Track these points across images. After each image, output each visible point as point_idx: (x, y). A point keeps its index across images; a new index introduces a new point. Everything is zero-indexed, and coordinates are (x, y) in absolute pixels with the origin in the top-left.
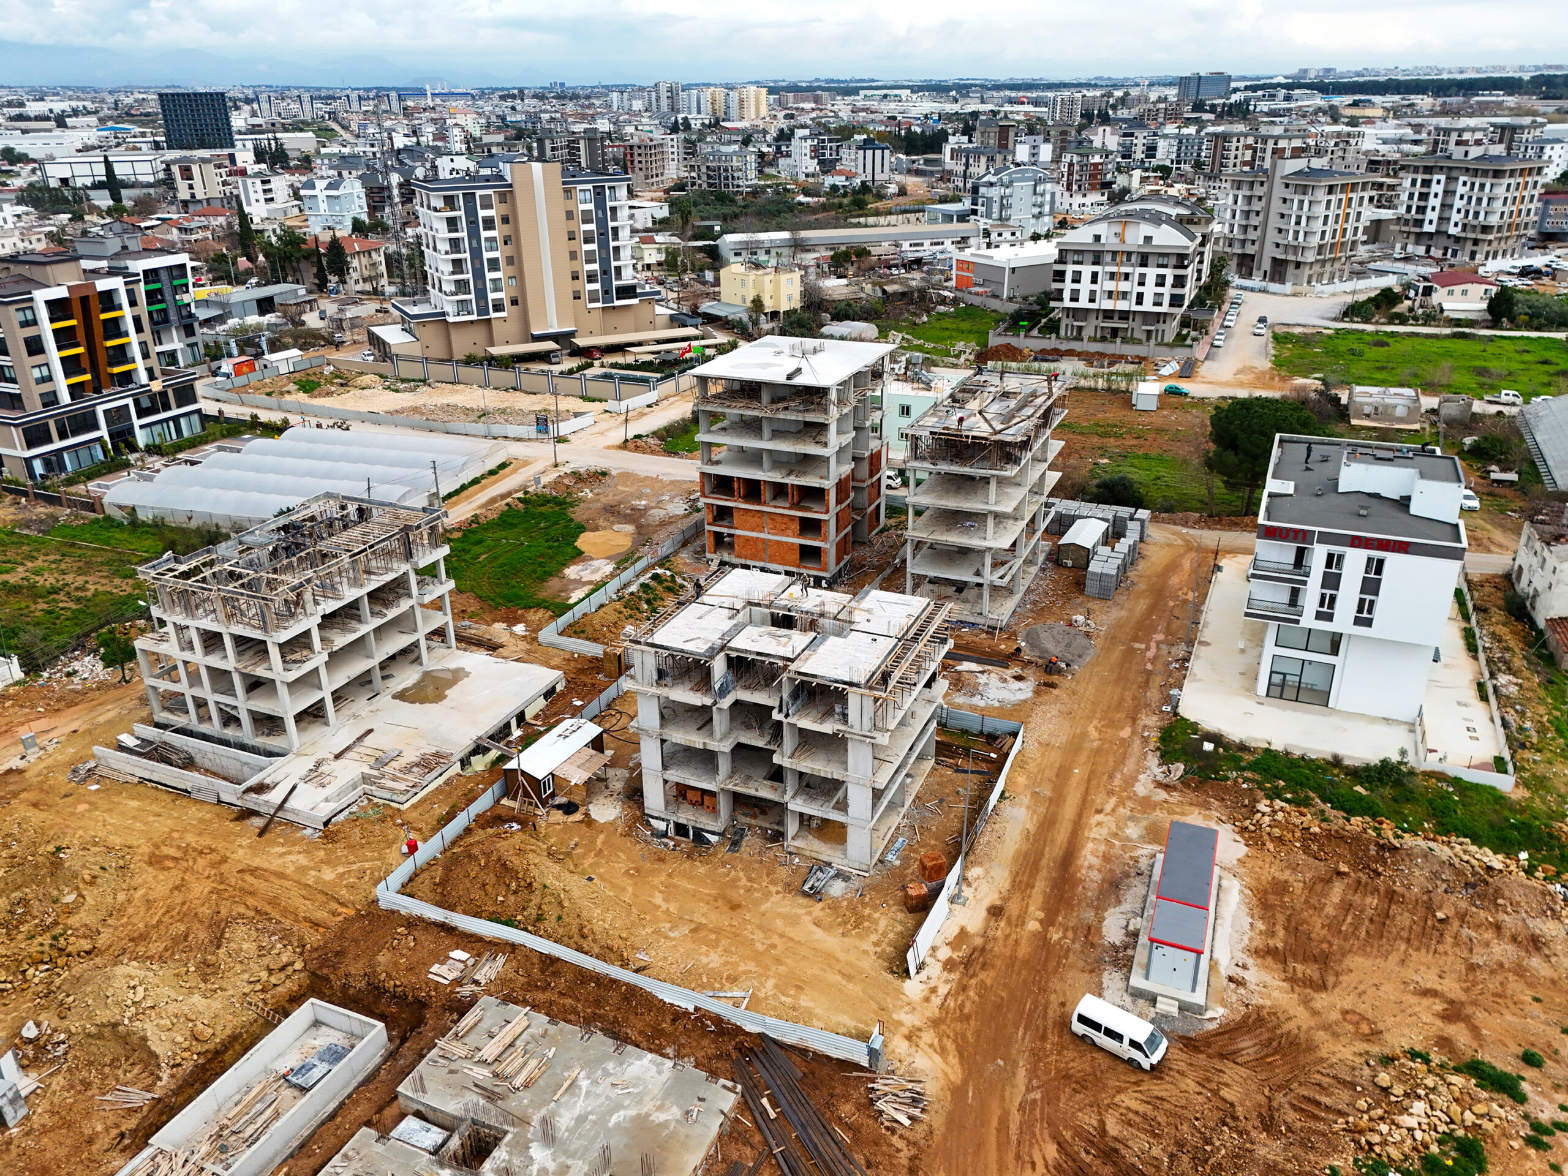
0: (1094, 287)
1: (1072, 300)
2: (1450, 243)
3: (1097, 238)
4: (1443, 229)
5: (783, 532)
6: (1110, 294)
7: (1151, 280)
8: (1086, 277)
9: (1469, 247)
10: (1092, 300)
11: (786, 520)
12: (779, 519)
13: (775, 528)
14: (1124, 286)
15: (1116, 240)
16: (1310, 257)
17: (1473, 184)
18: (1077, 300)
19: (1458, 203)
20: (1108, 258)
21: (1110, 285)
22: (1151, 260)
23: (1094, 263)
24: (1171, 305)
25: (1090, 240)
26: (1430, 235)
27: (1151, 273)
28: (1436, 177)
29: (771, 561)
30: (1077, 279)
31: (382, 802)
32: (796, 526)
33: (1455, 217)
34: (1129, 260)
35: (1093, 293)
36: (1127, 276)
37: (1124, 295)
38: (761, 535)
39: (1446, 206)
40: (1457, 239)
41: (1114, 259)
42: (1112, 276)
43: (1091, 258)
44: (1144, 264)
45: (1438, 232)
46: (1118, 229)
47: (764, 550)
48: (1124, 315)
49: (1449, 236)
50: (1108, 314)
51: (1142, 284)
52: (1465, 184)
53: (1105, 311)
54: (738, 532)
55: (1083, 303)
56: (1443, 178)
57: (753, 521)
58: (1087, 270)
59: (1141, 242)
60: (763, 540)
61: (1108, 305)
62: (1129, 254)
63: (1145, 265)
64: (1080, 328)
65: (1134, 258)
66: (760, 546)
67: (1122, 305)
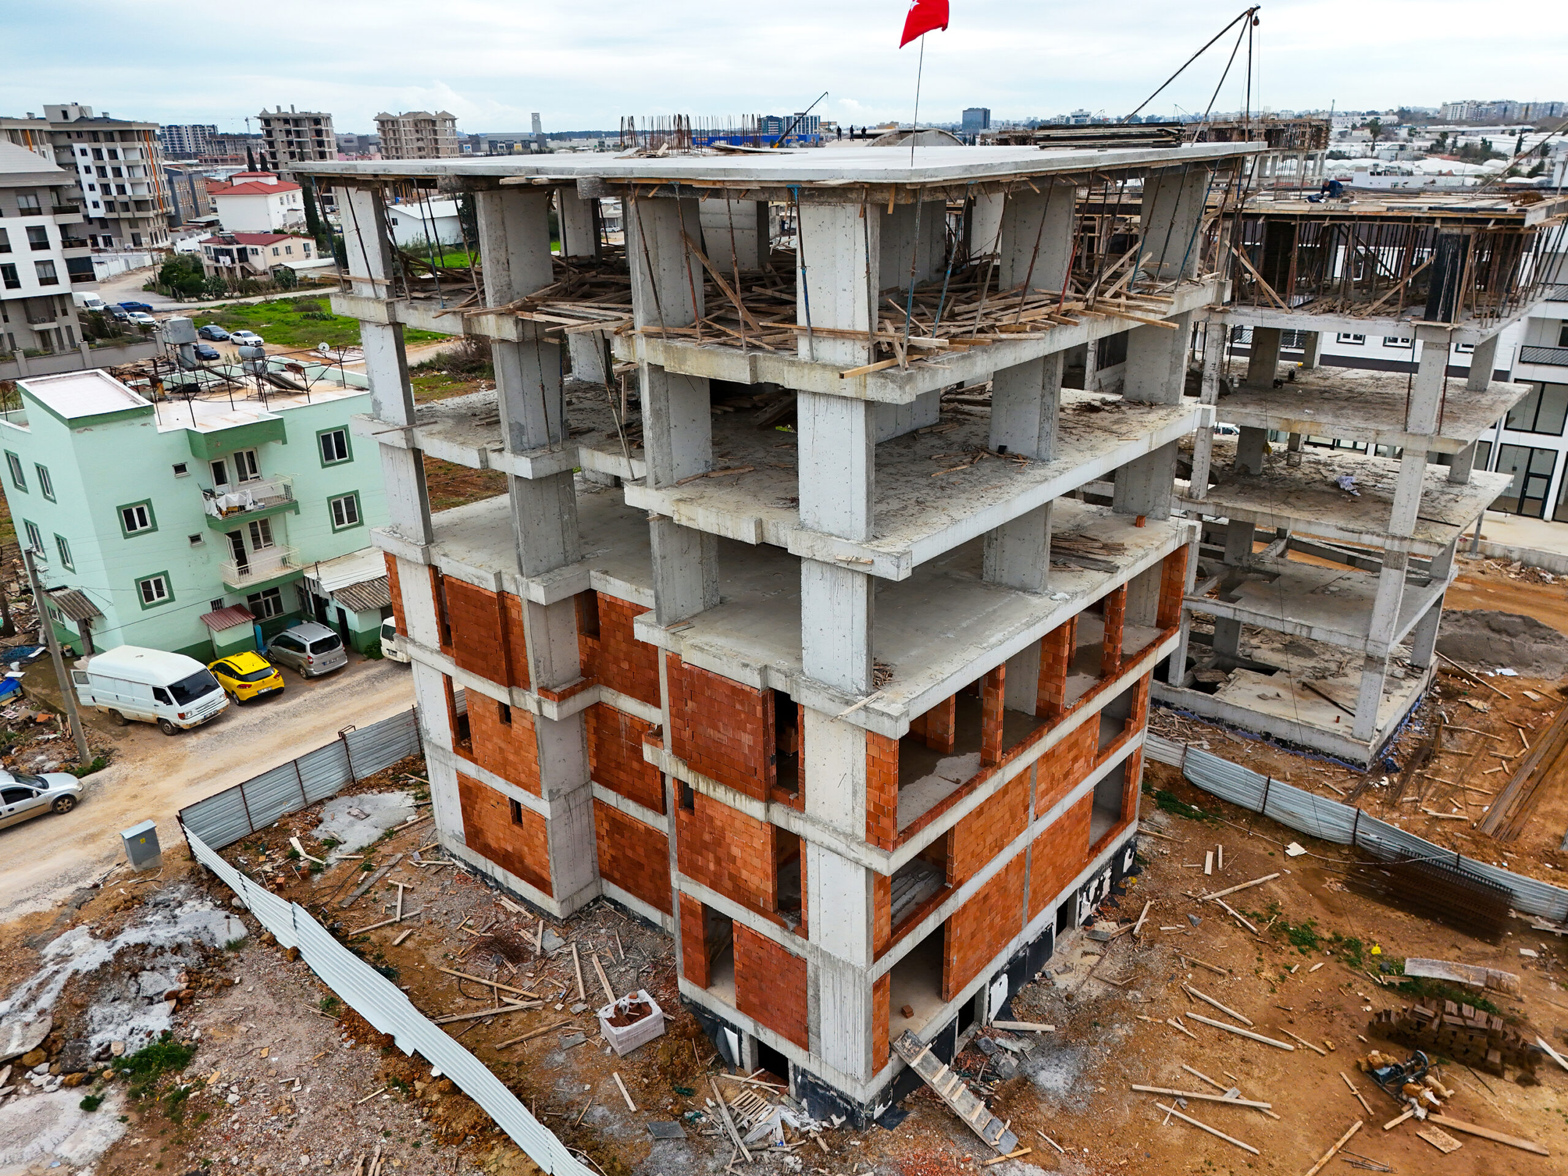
2: (95, 229)
7: (18, 240)
17: (98, 153)
19: (87, 178)
27: (13, 226)
33: (92, 196)
38: (1019, 845)
40: (103, 221)
49: (91, 220)
52: (84, 152)
60: (1019, 860)
66: (1014, 883)
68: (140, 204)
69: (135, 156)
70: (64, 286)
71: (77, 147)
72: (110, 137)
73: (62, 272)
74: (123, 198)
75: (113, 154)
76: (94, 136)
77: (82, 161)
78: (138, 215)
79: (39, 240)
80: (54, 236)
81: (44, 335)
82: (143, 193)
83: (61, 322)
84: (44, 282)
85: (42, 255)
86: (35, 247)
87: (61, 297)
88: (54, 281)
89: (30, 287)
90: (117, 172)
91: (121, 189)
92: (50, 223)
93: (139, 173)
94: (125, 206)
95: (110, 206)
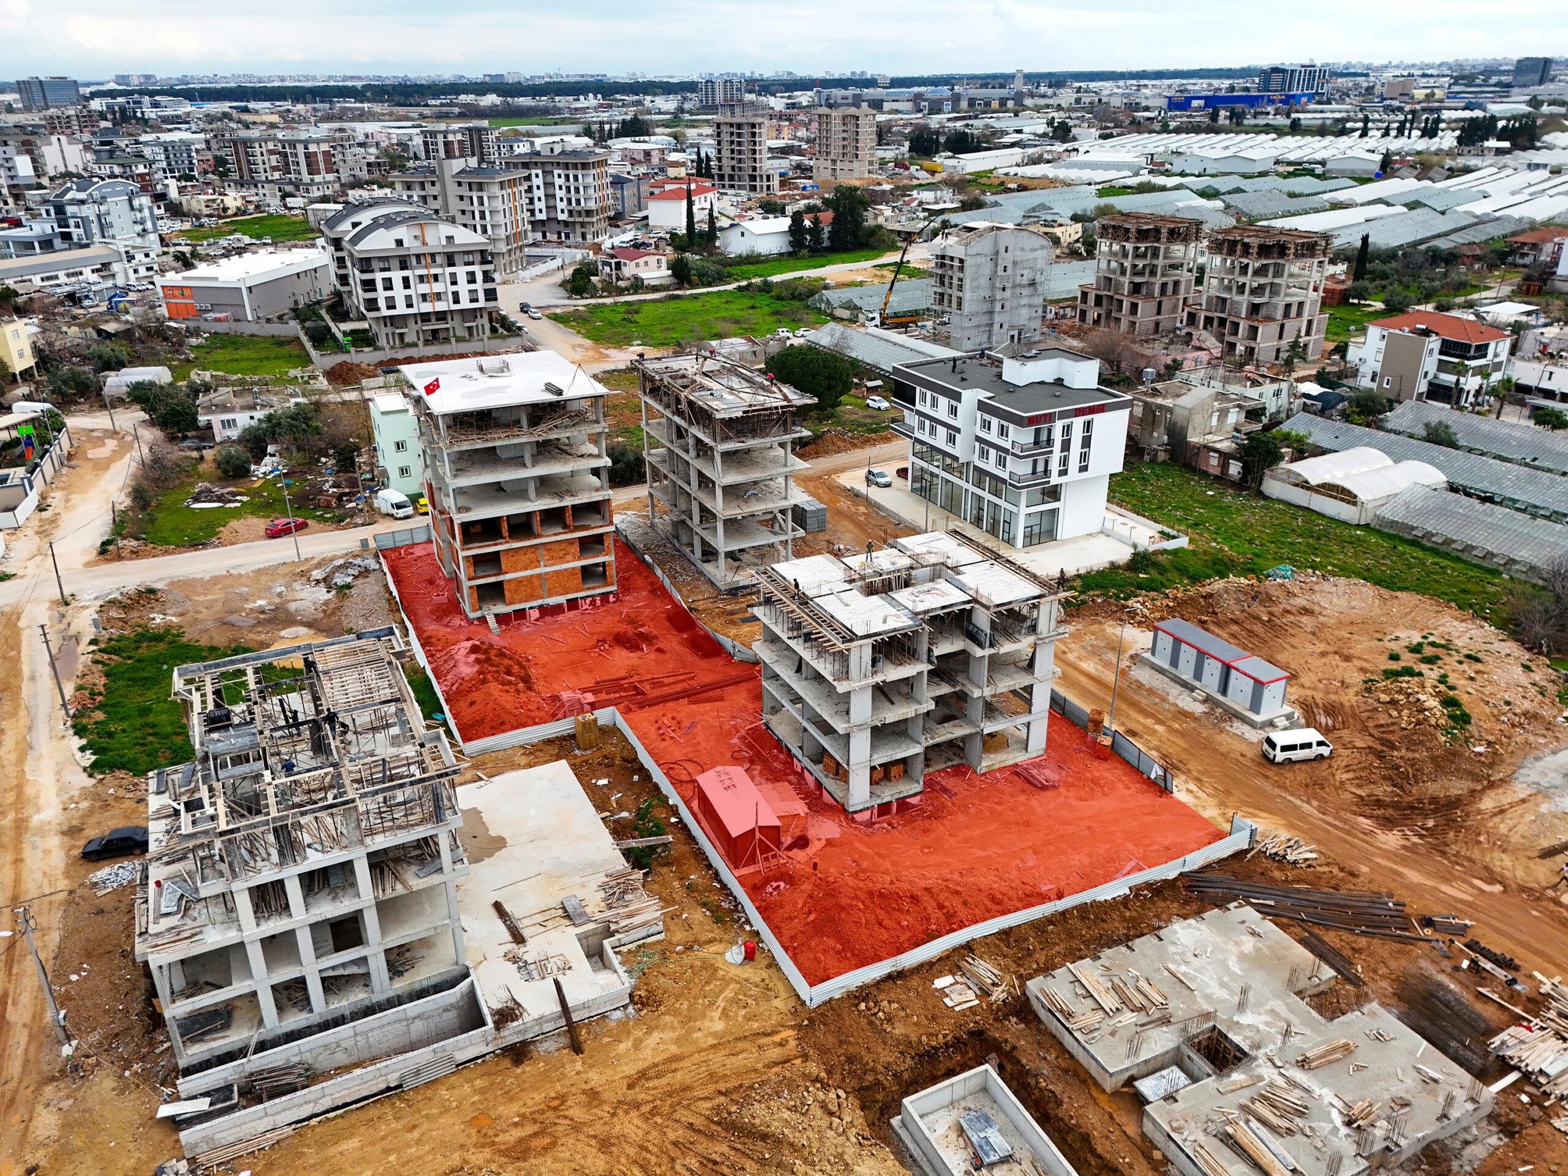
0: (408, 292)
1: (389, 308)
2: (561, 227)
3: (399, 243)
4: (552, 215)
5: (562, 559)
6: (424, 297)
7: (462, 278)
8: (398, 283)
9: (579, 230)
10: (410, 305)
11: (563, 545)
12: (556, 547)
13: (552, 558)
14: (438, 287)
15: (417, 243)
16: (503, 247)
17: (567, 177)
18: (394, 307)
19: (559, 194)
20: (414, 260)
21: (424, 288)
22: (457, 259)
23: (402, 268)
24: (487, 300)
25: (393, 245)
26: (542, 222)
27: (461, 271)
28: (534, 172)
29: (549, 596)
30: (388, 285)
31: (632, 946)
32: (575, 549)
33: (561, 205)
34: (434, 261)
35: (408, 298)
36: (436, 277)
37: (438, 296)
38: (537, 571)
39: (550, 196)
40: (566, 224)
41: (419, 262)
42: (422, 279)
43: (395, 263)
44: (451, 264)
45: (549, 219)
46: (417, 231)
47: (541, 587)
48: (441, 316)
49: (559, 222)
50: (425, 317)
51: (454, 283)
52: (559, 176)
53: (422, 314)
54: (508, 577)
55: (401, 309)
56: (540, 172)
57: (524, 558)
58: (397, 276)
59: (444, 242)
60: (539, 576)
61: (426, 307)
62: (433, 255)
63: (453, 265)
64: (401, 335)
65: (439, 259)
66: (536, 582)
67: (441, 306)
68: (589, 213)
69: (590, 180)
70: (482, 303)
71: (556, 172)
72: (575, 166)
73: (481, 296)
74: (578, 208)
75: (576, 178)
76: (566, 166)
77: (558, 182)
78: (587, 220)
79: (472, 279)
80: (479, 277)
81: (470, 329)
82: (592, 205)
83: (479, 321)
84: (472, 301)
85: (472, 287)
86: (469, 282)
87: (481, 309)
88: (477, 300)
89: (465, 304)
90: (577, 190)
91: (578, 202)
92: (478, 269)
93: (591, 191)
94: (579, 213)
95: (571, 213)
